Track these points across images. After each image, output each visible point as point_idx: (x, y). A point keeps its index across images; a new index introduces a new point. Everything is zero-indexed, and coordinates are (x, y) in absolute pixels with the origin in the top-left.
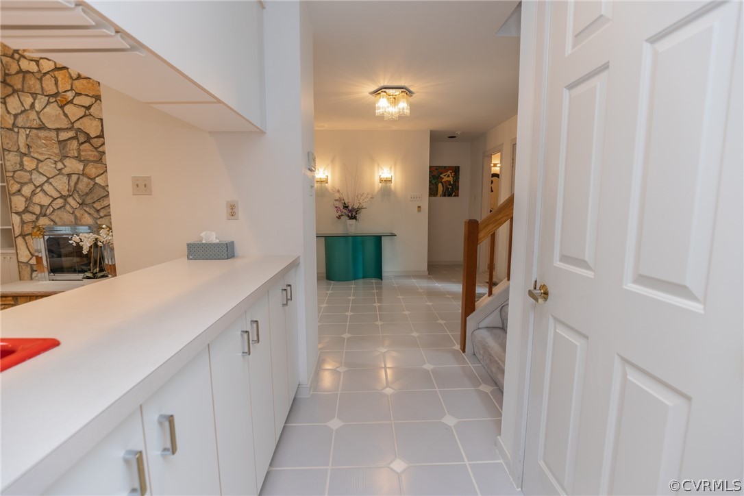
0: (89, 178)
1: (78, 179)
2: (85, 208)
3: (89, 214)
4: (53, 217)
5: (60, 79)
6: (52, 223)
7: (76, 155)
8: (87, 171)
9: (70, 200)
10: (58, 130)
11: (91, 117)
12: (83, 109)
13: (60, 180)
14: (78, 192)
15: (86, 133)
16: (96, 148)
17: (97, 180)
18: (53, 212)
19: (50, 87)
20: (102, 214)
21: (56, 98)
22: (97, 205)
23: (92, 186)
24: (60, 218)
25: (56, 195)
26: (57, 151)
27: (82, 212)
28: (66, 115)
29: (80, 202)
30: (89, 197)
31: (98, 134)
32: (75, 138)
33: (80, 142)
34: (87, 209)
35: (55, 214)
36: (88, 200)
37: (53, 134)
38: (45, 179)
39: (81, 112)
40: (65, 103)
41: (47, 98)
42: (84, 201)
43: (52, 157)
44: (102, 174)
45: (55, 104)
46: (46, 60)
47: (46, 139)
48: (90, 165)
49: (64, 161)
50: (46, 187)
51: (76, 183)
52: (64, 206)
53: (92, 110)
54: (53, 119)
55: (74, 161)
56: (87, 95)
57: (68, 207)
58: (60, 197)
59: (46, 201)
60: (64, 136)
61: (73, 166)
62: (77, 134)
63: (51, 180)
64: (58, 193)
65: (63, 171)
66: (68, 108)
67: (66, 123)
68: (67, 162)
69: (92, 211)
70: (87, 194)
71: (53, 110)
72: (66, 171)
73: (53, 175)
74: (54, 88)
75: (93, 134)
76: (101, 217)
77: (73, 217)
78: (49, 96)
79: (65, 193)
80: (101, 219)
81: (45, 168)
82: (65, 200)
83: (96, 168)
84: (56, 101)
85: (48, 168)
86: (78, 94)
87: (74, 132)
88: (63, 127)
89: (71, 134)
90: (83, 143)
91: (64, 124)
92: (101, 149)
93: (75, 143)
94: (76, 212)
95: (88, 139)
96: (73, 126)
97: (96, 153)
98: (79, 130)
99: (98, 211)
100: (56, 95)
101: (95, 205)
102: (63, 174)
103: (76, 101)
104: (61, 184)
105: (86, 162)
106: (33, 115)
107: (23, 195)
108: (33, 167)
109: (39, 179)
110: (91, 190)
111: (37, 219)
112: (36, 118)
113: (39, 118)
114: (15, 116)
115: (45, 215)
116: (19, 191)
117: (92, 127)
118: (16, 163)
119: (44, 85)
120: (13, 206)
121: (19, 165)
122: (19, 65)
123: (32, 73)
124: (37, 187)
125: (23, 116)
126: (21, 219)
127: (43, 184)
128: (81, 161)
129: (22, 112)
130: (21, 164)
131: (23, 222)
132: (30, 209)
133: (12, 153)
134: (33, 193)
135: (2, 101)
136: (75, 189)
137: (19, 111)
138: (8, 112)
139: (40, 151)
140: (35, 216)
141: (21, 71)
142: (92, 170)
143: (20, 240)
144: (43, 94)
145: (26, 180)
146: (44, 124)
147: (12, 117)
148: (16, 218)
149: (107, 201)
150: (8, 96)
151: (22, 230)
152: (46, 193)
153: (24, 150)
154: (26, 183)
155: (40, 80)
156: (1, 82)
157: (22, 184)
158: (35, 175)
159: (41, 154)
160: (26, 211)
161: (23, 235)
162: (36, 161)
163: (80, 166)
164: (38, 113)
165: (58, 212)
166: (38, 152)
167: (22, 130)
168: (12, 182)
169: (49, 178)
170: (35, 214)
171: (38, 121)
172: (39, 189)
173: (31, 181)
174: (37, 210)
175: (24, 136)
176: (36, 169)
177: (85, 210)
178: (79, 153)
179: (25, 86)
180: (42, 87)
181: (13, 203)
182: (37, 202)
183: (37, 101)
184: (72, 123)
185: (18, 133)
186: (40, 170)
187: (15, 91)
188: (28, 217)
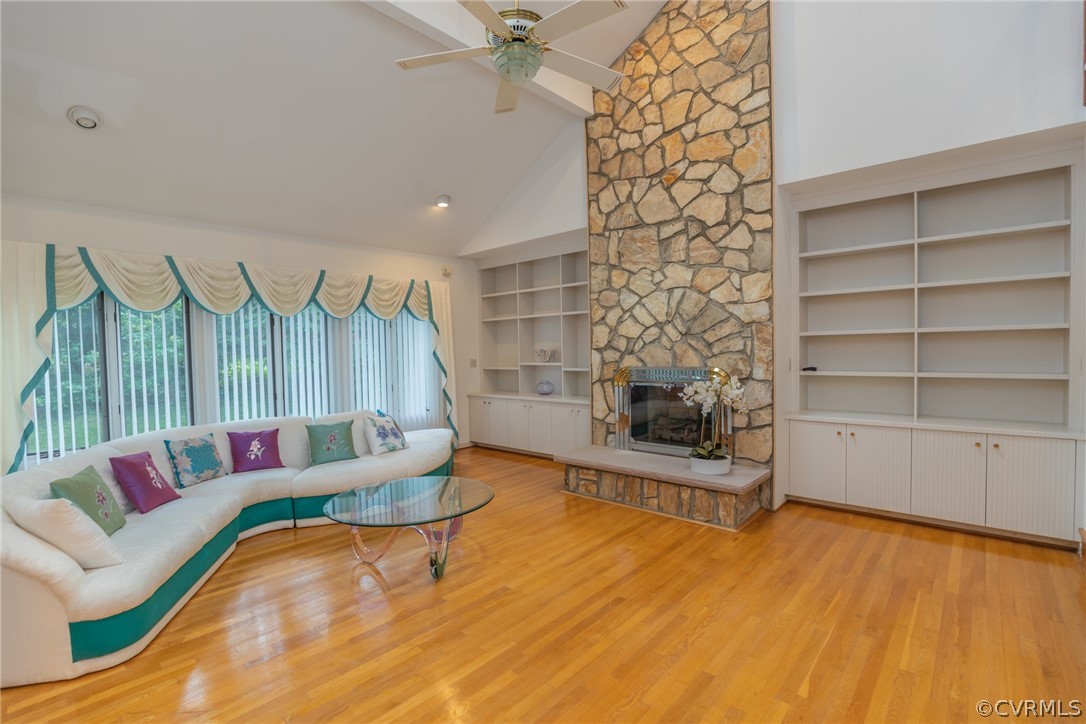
0: (700, 292)
1: (683, 296)
2: (690, 341)
3: (696, 350)
4: (642, 355)
5: (668, 148)
6: (640, 364)
7: (683, 258)
8: (698, 281)
9: (669, 329)
10: (659, 224)
11: (710, 194)
12: (699, 184)
13: (657, 299)
14: (681, 315)
15: (701, 221)
16: (713, 243)
17: (714, 295)
18: (643, 347)
19: (654, 162)
20: (716, 350)
21: (660, 177)
22: (710, 337)
23: (703, 305)
24: (652, 357)
25: (649, 321)
26: (655, 256)
27: (685, 347)
28: (673, 199)
29: (684, 331)
30: (698, 323)
31: (720, 219)
32: (684, 231)
33: (690, 237)
34: (693, 343)
35: (646, 350)
36: (696, 328)
37: (653, 232)
38: (637, 299)
39: (696, 188)
40: (673, 180)
41: (649, 180)
42: (689, 329)
43: (648, 266)
44: (722, 283)
45: (659, 187)
46: (651, 126)
47: (643, 240)
48: (704, 271)
49: (665, 270)
50: (638, 311)
51: (680, 303)
52: (658, 339)
53: (712, 184)
54: (655, 209)
55: (679, 268)
56: (706, 161)
57: (664, 339)
58: (655, 325)
59: (635, 331)
60: (667, 231)
61: (679, 275)
62: (686, 225)
63: (644, 300)
64: (652, 319)
65: (663, 285)
66: (676, 189)
67: (672, 211)
68: (670, 270)
69: (700, 346)
70: (695, 318)
71: (658, 195)
72: (665, 285)
73: (647, 292)
74: (660, 162)
75: (712, 221)
76: (714, 356)
77: (671, 356)
78: (652, 177)
79: (662, 318)
80: (714, 359)
81: (638, 283)
82: (662, 329)
83: (713, 275)
84: (661, 182)
85: (641, 283)
86: (693, 163)
87: (683, 222)
88: (668, 217)
89: (679, 226)
90: (694, 238)
91: (670, 212)
92: (722, 244)
93: (683, 239)
94: (675, 348)
95: (704, 230)
96: (682, 214)
97: (714, 251)
98: (692, 218)
99: (710, 345)
100: (661, 172)
101: (705, 337)
102: (662, 290)
103: (690, 174)
104: (658, 305)
105: (696, 268)
106: (629, 209)
107: (607, 325)
108: (623, 283)
109: (629, 300)
110: (702, 312)
111: (622, 357)
112: (633, 213)
113: (637, 212)
114: (608, 215)
115: (632, 353)
116: (603, 318)
117: (711, 210)
118: (603, 280)
119: (646, 163)
120: (594, 340)
121: (606, 283)
122: (618, 144)
123: (633, 150)
124: (625, 312)
125: (617, 213)
126: (602, 357)
127: (633, 307)
128: (690, 266)
129: (617, 208)
130: (609, 281)
131: (604, 363)
132: (614, 344)
133: (599, 267)
134: (620, 321)
135: (594, 198)
136: (677, 312)
137: (613, 208)
138: (600, 212)
139: (634, 259)
140: (619, 354)
141: (620, 152)
142: (706, 279)
143: (597, 388)
144: (644, 176)
145: (613, 303)
146: (641, 219)
147: (604, 218)
148: (596, 357)
149: (726, 329)
150: (602, 190)
151: (602, 374)
152: (636, 320)
153: (613, 261)
154: (612, 307)
155: (642, 157)
156: (595, 173)
157: (608, 309)
158: (625, 295)
159: (635, 263)
160: (609, 346)
161: (602, 381)
162: (627, 274)
163: (688, 275)
164: (636, 205)
165: (650, 348)
166: (631, 261)
167: (614, 233)
168: (596, 306)
169: (641, 298)
170: (619, 351)
171: (635, 216)
172: (628, 314)
173: (618, 303)
174: (622, 344)
175: (616, 241)
176: (626, 286)
177: (690, 344)
178: (688, 255)
179: (623, 170)
180: (644, 166)
181: (594, 336)
182: (624, 333)
183: (635, 188)
184: (681, 210)
185: (609, 237)
186: (632, 287)
187: (610, 181)
188: (610, 355)
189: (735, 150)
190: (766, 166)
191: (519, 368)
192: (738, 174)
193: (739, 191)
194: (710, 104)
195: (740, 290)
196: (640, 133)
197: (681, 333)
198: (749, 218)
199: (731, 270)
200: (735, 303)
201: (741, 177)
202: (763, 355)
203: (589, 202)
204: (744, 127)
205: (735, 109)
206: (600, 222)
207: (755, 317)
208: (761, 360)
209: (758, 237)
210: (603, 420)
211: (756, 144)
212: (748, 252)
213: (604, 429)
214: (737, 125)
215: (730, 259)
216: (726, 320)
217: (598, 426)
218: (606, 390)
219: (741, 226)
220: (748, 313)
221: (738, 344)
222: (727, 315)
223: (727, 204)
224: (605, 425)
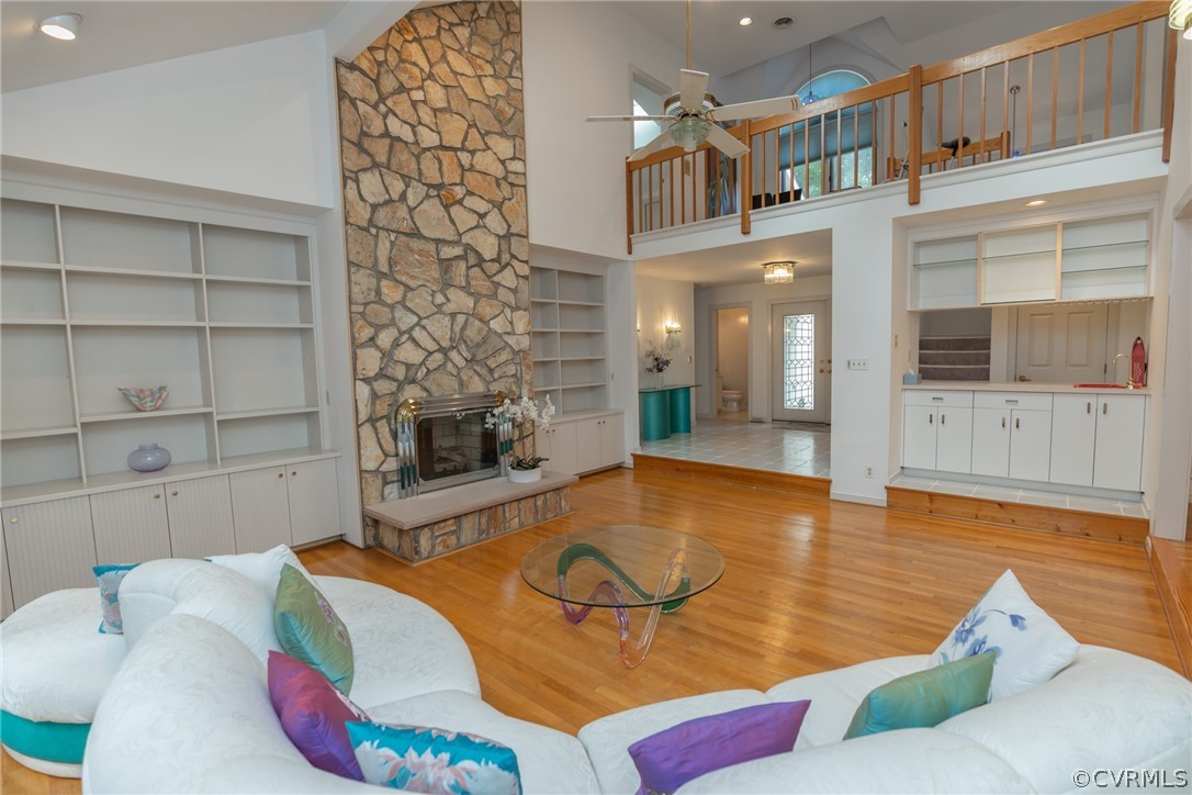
0: (481, 320)
1: (466, 322)
2: (475, 367)
3: (480, 375)
4: (427, 384)
5: (445, 163)
6: (425, 394)
7: (464, 284)
8: (480, 309)
9: (454, 355)
10: (438, 241)
11: (485, 230)
12: (476, 216)
13: (439, 322)
14: (465, 342)
15: (478, 252)
16: (488, 276)
17: (493, 324)
18: (427, 374)
19: (431, 172)
20: (496, 376)
21: (438, 191)
22: (492, 363)
23: (485, 333)
24: (439, 385)
25: (432, 346)
26: (436, 275)
27: (471, 372)
28: (452, 220)
29: (469, 357)
30: (481, 350)
31: (494, 257)
32: (464, 257)
33: (469, 265)
34: (478, 369)
35: (431, 378)
36: (480, 355)
37: (432, 247)
38: (416, 319)
39: (472, 220)
40: (451, 201)
41: (426, 188)
42: (474, 356)
43: (428, 284)
44: (498, 315)
45: (437, 201)
46: (426, 129)
47: (420, 252)
48: (483, 301)
49: (447, 292)
50: (417, 333)
51: (464, 328)
52: (444, 364)
53: (487, 221)
54: (433, 223)
55: (461, 293)
56: (481, 197)
57: (450, 365)
58: (438, 351)
59: (415, 356)
60: (448, 252)
61: (460, 300)
62: (466, 252)
63: (424, 322)
64: (434, 343)
65: (445, 309)
66: (455, 210)
67: (452, 232)
68: (452, 293)
69: (484, 372)
70: (478, 345)
71: (432, 208)
72: (450, 308)
73: (429, 314)
74: (438, 174)
75: (487, 256)
76: (495, 380)
77: (457, 383)
78: (430, 186)
79: (446, 344)
80: (494, 383)
81: (417, 300)
82: (445, 355)
83: (491, 306)
84: (438, 196)
85: (420, 301)
86: (470, 193)
87: (461, 248)
88: (447, 238)
89: (458, 251)
90: (472, 267)
91: (450, 235)
92: (496, 279)
93: (462, 265)
94: (461, 374)
95: (481, 261)
96: (461, 240)
97: (489, 284)
98: (468, 247)
99: (491, 371)
100: (439, 187)
101: (488, 363)
102: (443, 313)
103: (468, 202)
104: (440, 328)
105: (477, 296)
106: (403, 212)
107: (378, 347)
108: (398, 296)
109: (408, 320)
110: (485, 340)
111: (400, 388)
112: (408, 217)
113: (412, 218)
114: (374, 207)
115: (413, 381)
116: (372, 339)
117: (488, 246)
118: (369, 289)
119: (422, 167)
120: (359, 367)
121: (373, 294)
122: (385, 124)
123: (406, 143)
124: (401, 333)
125: (388, 209)
126: (372, 389)
127: (412, 328)
128: (471, 294)
129: (386, 203)
130: (378, 292)
131: (375, 396)
132: (389, 371)
133: (362, 271)
134: (396, 344)
135: (353, 175)
136: (461, 338)
137: (381, 201)
138: (362, 198)
139: (411, 272)
140: (395, 384)
141: (386, 134)
142: (486, 309)
143: (366, 430)
144: (420, 181)
145: (385, 321)
146: (417, 228)
147: (369, 209)
148: (363, 390)
149: (504, 356)
150: (365, 170)
151: (373, 411)
152: (417, 344)
153: (384, 268)
154: (384, 326)
155: (418, 157)
156: (353, 143)
157: (379, 328)
158: (399, 313)
159: (413, 277)
160: (382, 374)
161: (372, 420)
162: (402, 288)
163: (470, 302)
164: (411, 210)
165: (437, 375)
166: (408, 274)
167: (383, 234)
168: (361, 322)
169: (420, 318)
170: (395, 380)
171: (410, 222)
172: (406, 336)
173: (393, 323)
174: (400, 373)
175: (388, 245)
176: (402, 302)
177: (475, 371)
178: (468, 283)
179: (393, 160)
180: (420, 169)
181: (358, 362)
182: (402, 359)
183: (410, 190)
184: (460, 235)
185: (377, 236)
186: (409, 304)
187: (376, 165)
188: (383, 387)
189: (504, 199)
190: (525, 225)
191: (78, 430)
192: (507, 221)
193: (508, 236)
194: (484, 147)
195: (511, 323)
196: (413, 127)
197: (466, 359)
198: (515, 262)
199: (506, 304)
200: (508, 333)
201: (509, 226)
202: (528, 378)
203: (345, 179)
204: (510, 184)
205: (503, 162)
206: (362, 214)
207: (522, 346)
208: (526, 381)
209: (521, 281)
210: (377, 470)
211: (518, 202)
212: (514, 291)
213: (379, 482)
214: (505, 178)
215: (503, 294)
216: (503, 349)
217: (370, 480)
218: (380, 430)
219: (509, 267)
220: (518, 344)
221: (511, 370)
222: (503, 344)
223: (499, 245)
224: (380, 476)
